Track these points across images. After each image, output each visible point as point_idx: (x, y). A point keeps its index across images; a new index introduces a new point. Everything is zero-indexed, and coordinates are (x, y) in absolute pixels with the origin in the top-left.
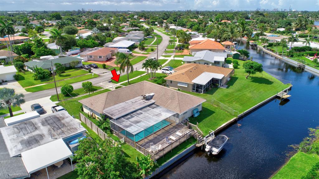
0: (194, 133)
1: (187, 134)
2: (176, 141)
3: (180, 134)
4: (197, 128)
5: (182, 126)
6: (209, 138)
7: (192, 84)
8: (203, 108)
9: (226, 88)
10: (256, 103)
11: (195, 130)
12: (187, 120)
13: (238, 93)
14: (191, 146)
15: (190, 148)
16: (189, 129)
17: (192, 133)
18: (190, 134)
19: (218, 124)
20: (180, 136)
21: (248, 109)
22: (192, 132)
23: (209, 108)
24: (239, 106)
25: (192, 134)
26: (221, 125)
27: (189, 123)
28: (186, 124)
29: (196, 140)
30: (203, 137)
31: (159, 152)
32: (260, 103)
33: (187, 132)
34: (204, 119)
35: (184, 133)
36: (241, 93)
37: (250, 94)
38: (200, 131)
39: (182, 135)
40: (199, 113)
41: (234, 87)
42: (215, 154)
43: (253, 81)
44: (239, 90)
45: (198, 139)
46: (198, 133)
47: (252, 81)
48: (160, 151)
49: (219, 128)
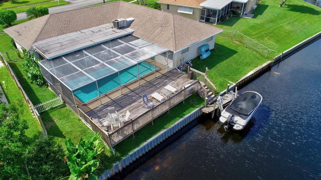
0: (199, 88)
1: (185, 89)
2: (163, 103)
3: (173, 90)
4: (206, 77)
5: (177, 73)
6: (227, 97)
7: (200, 9)
8: (216, 45)
9: (252, 18)
10: (299, 39)
11: (201, 82)
12: (187, 63)
13: (271, 24)
14: (192, 112)
15: (190, 116)
16: (191, 79)
17: (196, 87)
18: (192, 89)
19: (242, 71)
20: (173, 93)
21: (289, 48)
22: (196, 85)
23: (226, 45)
24: (274, 43)
25: (196, 89)
26: (247, 74)
27: (191, 69)
28: (186, 71)
29: (202, 100)
30: (217, 94)
31: (125, 126)
32: (305, 41)
33: (186, 86)
34: (218, 63)
35: (180, 86)
36: (275, 24)
37: (288, 26)
38: (211, 83)
39: (176, 91)
40: (210, 53)
41: (263, 16)
42: (238, 128)
43: (291, 10)
44: (272, 21)
45: (206, 98)
46: (206, 87)
47: (289, 10)
48: (127, 124)
49: (243, 78)
